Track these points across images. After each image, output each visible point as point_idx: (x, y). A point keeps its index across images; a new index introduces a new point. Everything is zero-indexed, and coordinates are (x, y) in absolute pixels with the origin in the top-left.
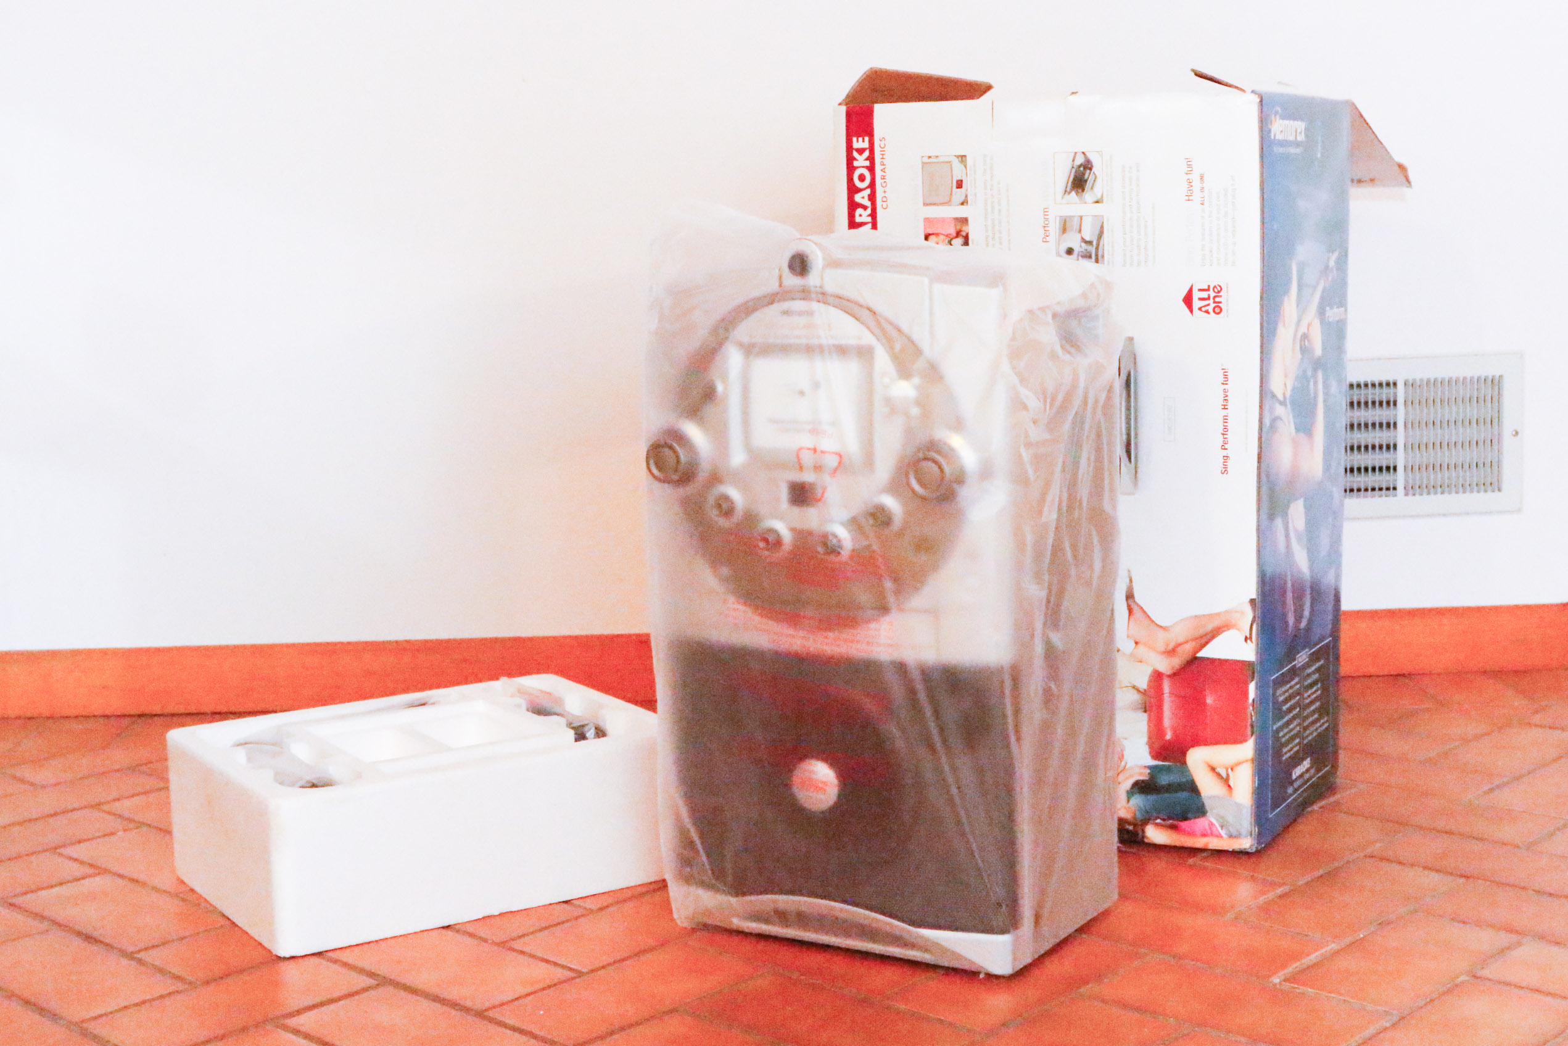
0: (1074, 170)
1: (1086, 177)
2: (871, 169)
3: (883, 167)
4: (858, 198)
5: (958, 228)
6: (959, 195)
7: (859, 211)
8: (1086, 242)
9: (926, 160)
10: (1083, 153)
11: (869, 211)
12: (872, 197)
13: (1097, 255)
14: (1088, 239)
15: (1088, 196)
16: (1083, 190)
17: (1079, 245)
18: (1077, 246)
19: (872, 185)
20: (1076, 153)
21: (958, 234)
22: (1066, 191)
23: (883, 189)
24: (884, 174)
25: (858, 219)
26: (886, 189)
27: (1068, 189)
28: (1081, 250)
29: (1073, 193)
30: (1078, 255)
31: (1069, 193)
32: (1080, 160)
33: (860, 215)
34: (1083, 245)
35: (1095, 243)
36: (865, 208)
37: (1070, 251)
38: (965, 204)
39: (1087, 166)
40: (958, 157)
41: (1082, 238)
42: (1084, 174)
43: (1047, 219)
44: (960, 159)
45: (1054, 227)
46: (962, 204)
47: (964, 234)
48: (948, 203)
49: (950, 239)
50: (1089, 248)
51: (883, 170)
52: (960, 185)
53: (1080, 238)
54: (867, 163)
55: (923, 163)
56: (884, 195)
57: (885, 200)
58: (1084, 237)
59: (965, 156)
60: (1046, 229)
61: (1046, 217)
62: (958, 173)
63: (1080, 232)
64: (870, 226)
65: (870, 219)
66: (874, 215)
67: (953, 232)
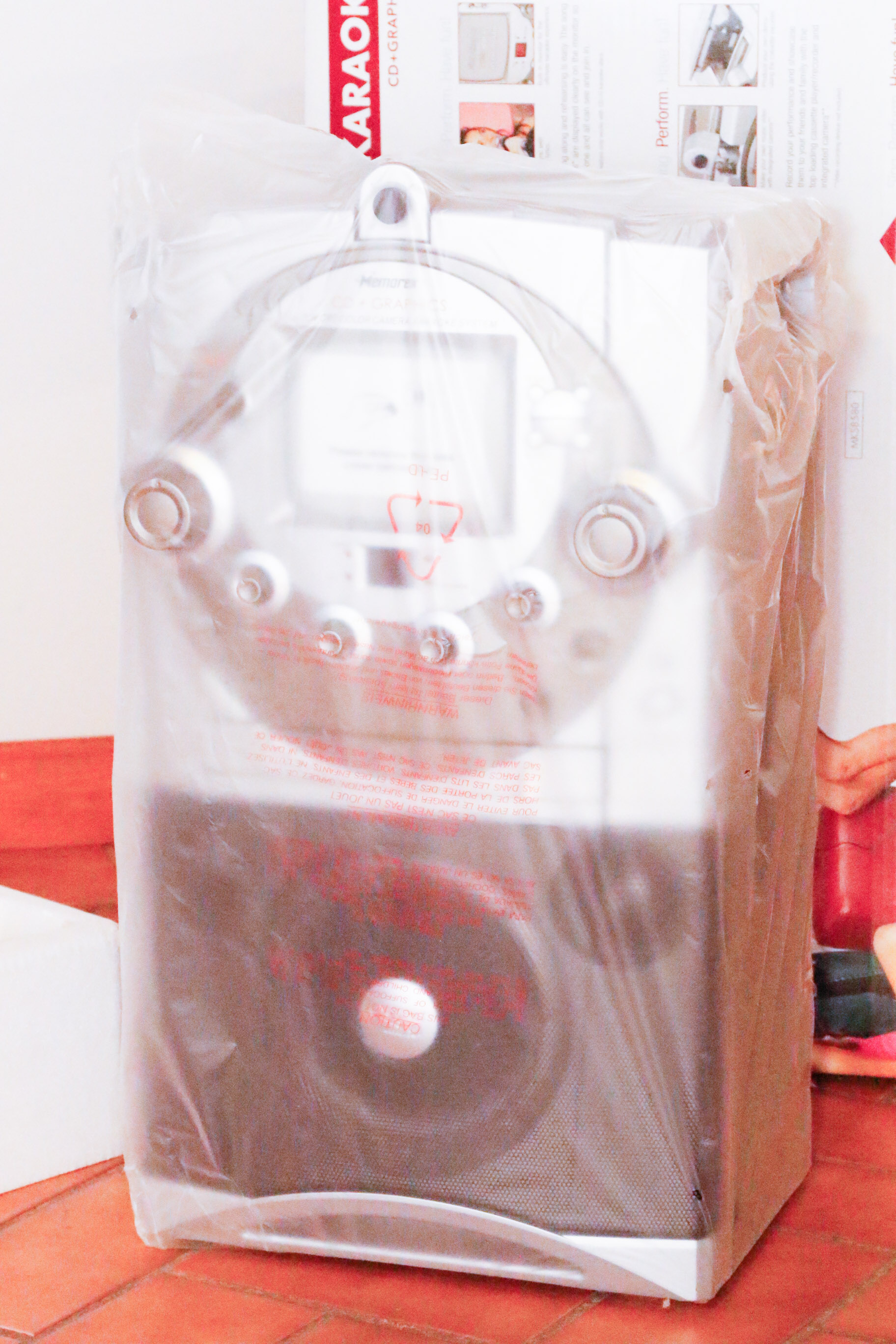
0: (711, 33)
1: (731, 44)
2: (372, 20)
3: (392, 18)
4: (347, 66)
5: (518, 119)
6: (519, 67)
7: (349, 88)
8: (729, 148)
9: (465, 9)
10: (728, 7)
11: (366, 88)
12: (373, 66)
13: (744, 170)
14: (730, 142)
15: (733, 75)
16: (725, 65)
17: (716, 153)
18: (713, 154)
19: (373, 47)
20: (715, 7)
21: (517, 130)
22: (697, 66)
23: (391, 54)
24: (394, 29)
25: (347, 101)
26: (396, 54)
27: (701, 64)
28: (719, 159)
29: (709, 69)
30: (714, 170)
31: (704, 68)
32: (721, 18)
33: (352, 95)
34: (723, 152)
35: (741, 150)
36: (360, 83)
37: (701, 162)
38: (530, 82)
39: (734, 28)
40: (519, 6)
41: (722, 142)
42: (727, 42)
43: (663, 111)
44: (523, 9)
45: (676, 124)
46: (525, 82)
47: (527, 130)
48: (501, 80)
49: (502, 137)
50: (732, 157)
51: (393, 23)
52: (521, 51)
53: (717, 143)
54: (365, 11)
55: (461, 14)
56: (391, 63)
57: (394, 71)
58: (725, 140)
59: (532, 6)
60: (663, 125)
61: (663, 106)
62: (519, 32)
63: (718, 132)
64: (367, 113)
65: (367, 102)
66: (374, 95)
67: (509, 128)
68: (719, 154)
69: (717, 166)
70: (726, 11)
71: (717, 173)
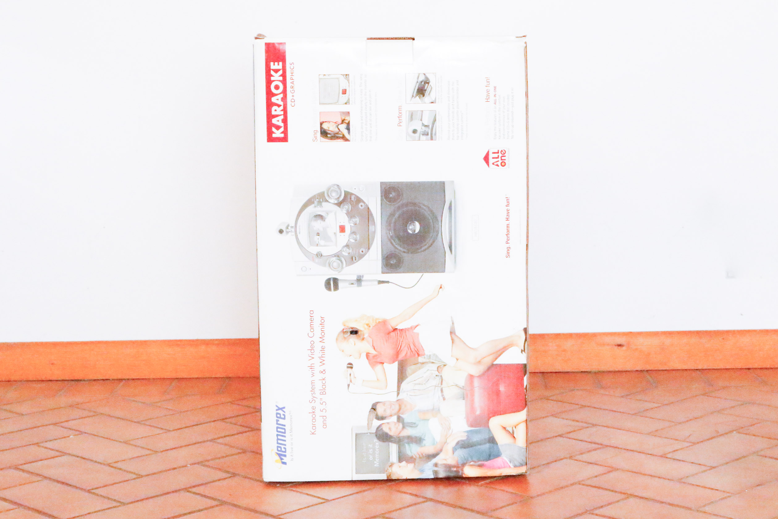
0: (418, 84)
1: (426, 88)
2: (284, 82)
3: (292, 81)
4: (274, 99)
5: (343, 118)
6: (344, 98)
7: (274, 108)
8: (426, 126)
9: (322, 77)
10: (424, 74)
11: (282, 108)
12: (284, 99)
13: (432, 134)
14: (426, 124)
15: (427, 99)
16: (424, 96)
17: (421, 128)
18: (420, 128)
19: (285, 92)
20: (419, 74)
21: (343, 121)
22: (413, 96)
23: (292, 94)
24: (293, 85)
25: (273, 113)
26: (294, 94)
27: (414, 95)
28: (422, 130)
29: (418, 97)
30: (420, 134)
31: (416, 97)
32: (422, 78)
33: (276, 110)
34: (423, 127)
35: (430, 127)
36: (279, 106)
37: (415, 131)
38: (348, 104)
39: (427, 82)
40: (343, 75)
41: (423, 124)
42: (424, 87)
43: (400, 113)
44: (345, 76)
45: (405, 117)
46: (346, 103)
47: (347, 122)
48: (336, 103)
49: (337, 125)
50: (427, 129)
51: (292, 83)
52: (344, 92)
53: (421, 124)
54: (281, 78)
55: (320, 79)
56: (292, 98)
57: (293, 101)
58: (424, 123)
59: (349, 75)
60: (400, 118)
61: (400, 111)
62: (344, 84)
63: (421, 120)
64: (282, 117)
65: (282, 113)
66: (285, 110)
67: (340, 121)
68: (422, 128)
69: (421, 133)
70: (424, 76)
71: (421, 135)
